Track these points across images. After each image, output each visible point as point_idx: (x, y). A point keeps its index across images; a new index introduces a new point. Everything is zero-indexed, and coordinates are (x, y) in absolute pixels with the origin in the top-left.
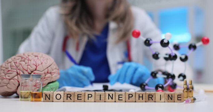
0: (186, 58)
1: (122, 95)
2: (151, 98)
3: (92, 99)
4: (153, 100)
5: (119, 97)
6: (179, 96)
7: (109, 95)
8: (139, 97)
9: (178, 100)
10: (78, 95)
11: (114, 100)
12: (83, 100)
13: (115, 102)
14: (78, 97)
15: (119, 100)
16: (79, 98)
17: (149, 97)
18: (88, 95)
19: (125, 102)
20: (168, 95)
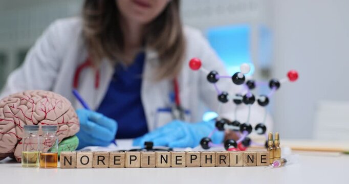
0: (267, 101)
1: (181, 156)
2: (223, 160)
3: (137, 163)
4: (225, 163)
5: (177, 160)
6: (263, 157)
7: (162, 156)
8: (206, 159)
9: (262, 162)
10: (115, 157)
11: (169, 164)
12: (122, 165)
13: (171, 167)
14: (115, 160)
15: (176, 164)
16: (117, 162)
17: (220, 160)
18: (131, 156)
19: (186, 167)
20: (248, 156)
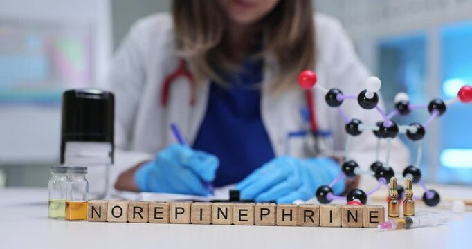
0: (421, 132)
1: (247, 210)
2: (309, 216)
3: (184, 217)
4: (313, 221)
5: (240, 215)
6: (373, 214)
7: (219, 209)
8: (284, 215)
9: (371, 222)
10: (156, 208)
11: (229, 220)
12: (166, 219)
13: (233, 224)
14: (156, 213)
15: (240, 220)
16: (158, 216)
17: (305, 216)
18: (177, 208)
19: (254, 225)
20: (349, 212)
